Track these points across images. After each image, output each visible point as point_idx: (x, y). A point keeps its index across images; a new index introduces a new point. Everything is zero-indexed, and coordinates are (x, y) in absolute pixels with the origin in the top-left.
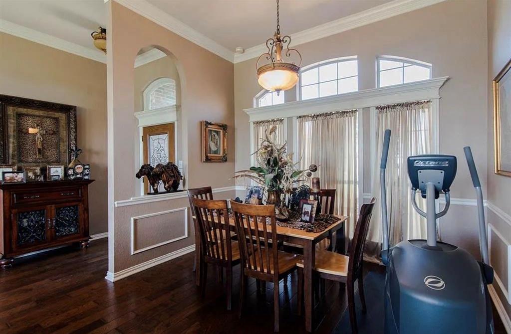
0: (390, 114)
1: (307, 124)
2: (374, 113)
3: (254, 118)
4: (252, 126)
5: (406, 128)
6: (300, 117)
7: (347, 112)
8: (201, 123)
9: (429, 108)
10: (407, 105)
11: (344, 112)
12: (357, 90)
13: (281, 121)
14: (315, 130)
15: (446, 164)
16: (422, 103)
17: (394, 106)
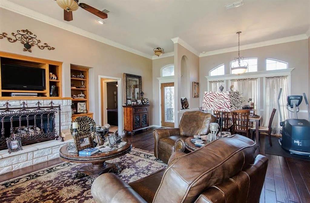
0: (271, 80)
1: (235, 82)
2: (264, 79)
3: (209, 80)
4: (208, 83)
5: (278, 85)
6: (232, 80)
7: (253, 79)
8: (193, 82)
9: (287, 78)
10: (279, 77)
11: (252, 79)
12: (257, 71)
13: (223, 81)
14: (239, 85)
15: (299, 98)
16: (284, 76)
17: (273, 77)
